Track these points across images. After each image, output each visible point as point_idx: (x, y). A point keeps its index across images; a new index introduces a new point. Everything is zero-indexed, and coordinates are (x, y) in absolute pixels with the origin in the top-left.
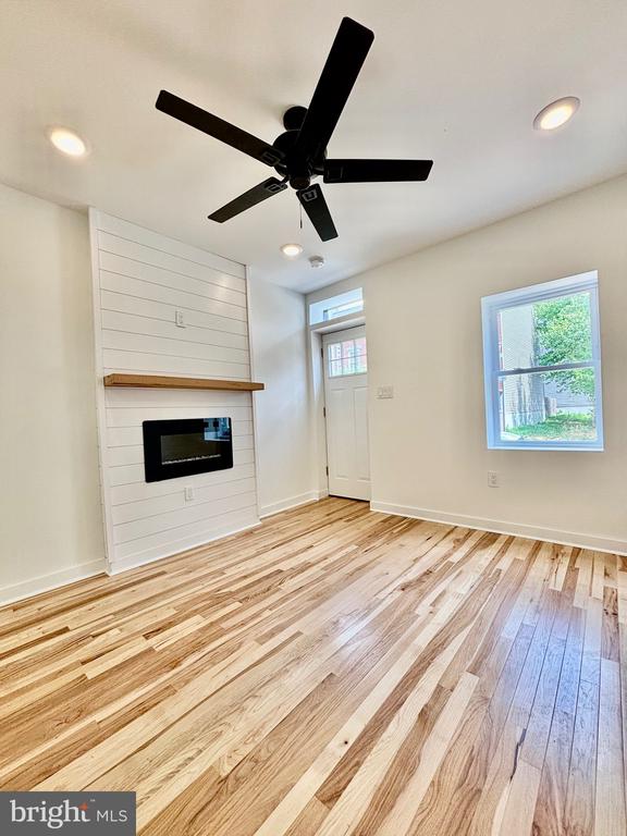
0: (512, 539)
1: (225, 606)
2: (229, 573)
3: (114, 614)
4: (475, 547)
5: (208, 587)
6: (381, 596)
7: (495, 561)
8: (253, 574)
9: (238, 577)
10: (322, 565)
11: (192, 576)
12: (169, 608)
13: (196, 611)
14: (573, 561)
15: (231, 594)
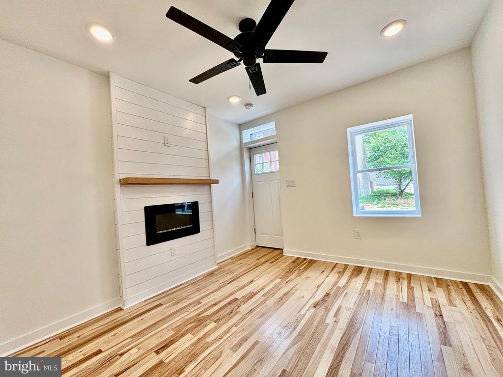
0: (370, 270)
1: (206, 326)
2: (204, 302)
3: (132, 337)
4: (351, 277)
5: (192, 313)
6: (303, 312)
7: (365, 284)
8: (220, 302)
9: (211, 304)
10: (262, 293)
11: (180, 306)
12: (168, 330)
13: (187, 330)
14: (409, 283)
15: (208, 317)
